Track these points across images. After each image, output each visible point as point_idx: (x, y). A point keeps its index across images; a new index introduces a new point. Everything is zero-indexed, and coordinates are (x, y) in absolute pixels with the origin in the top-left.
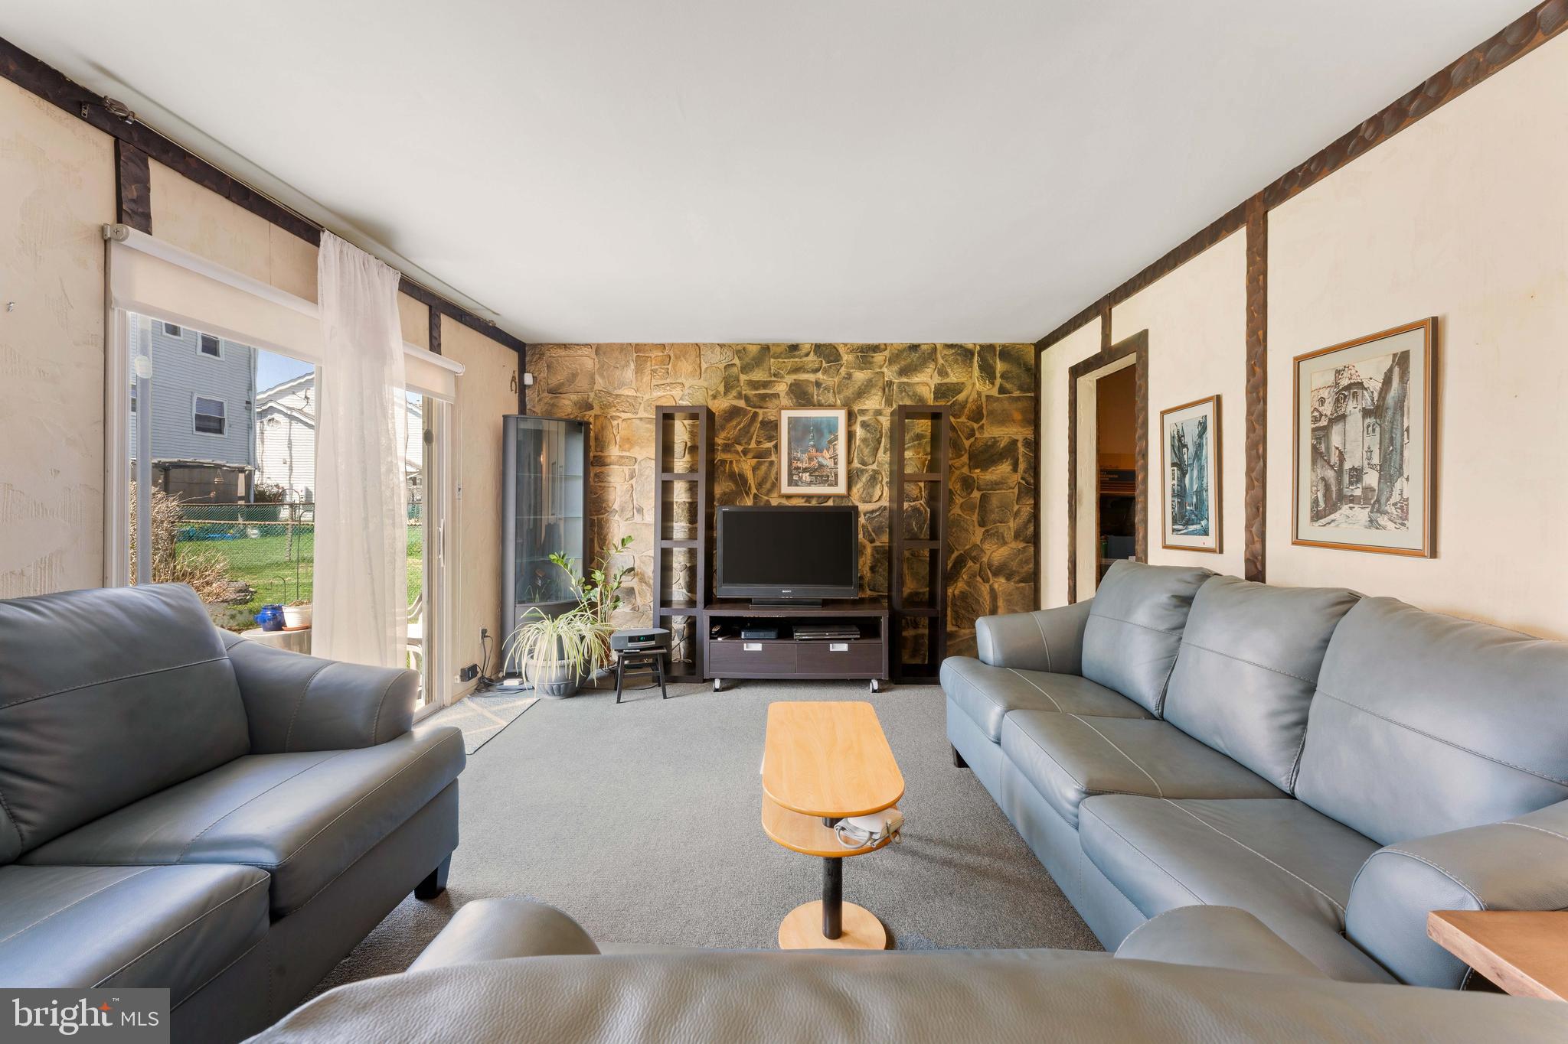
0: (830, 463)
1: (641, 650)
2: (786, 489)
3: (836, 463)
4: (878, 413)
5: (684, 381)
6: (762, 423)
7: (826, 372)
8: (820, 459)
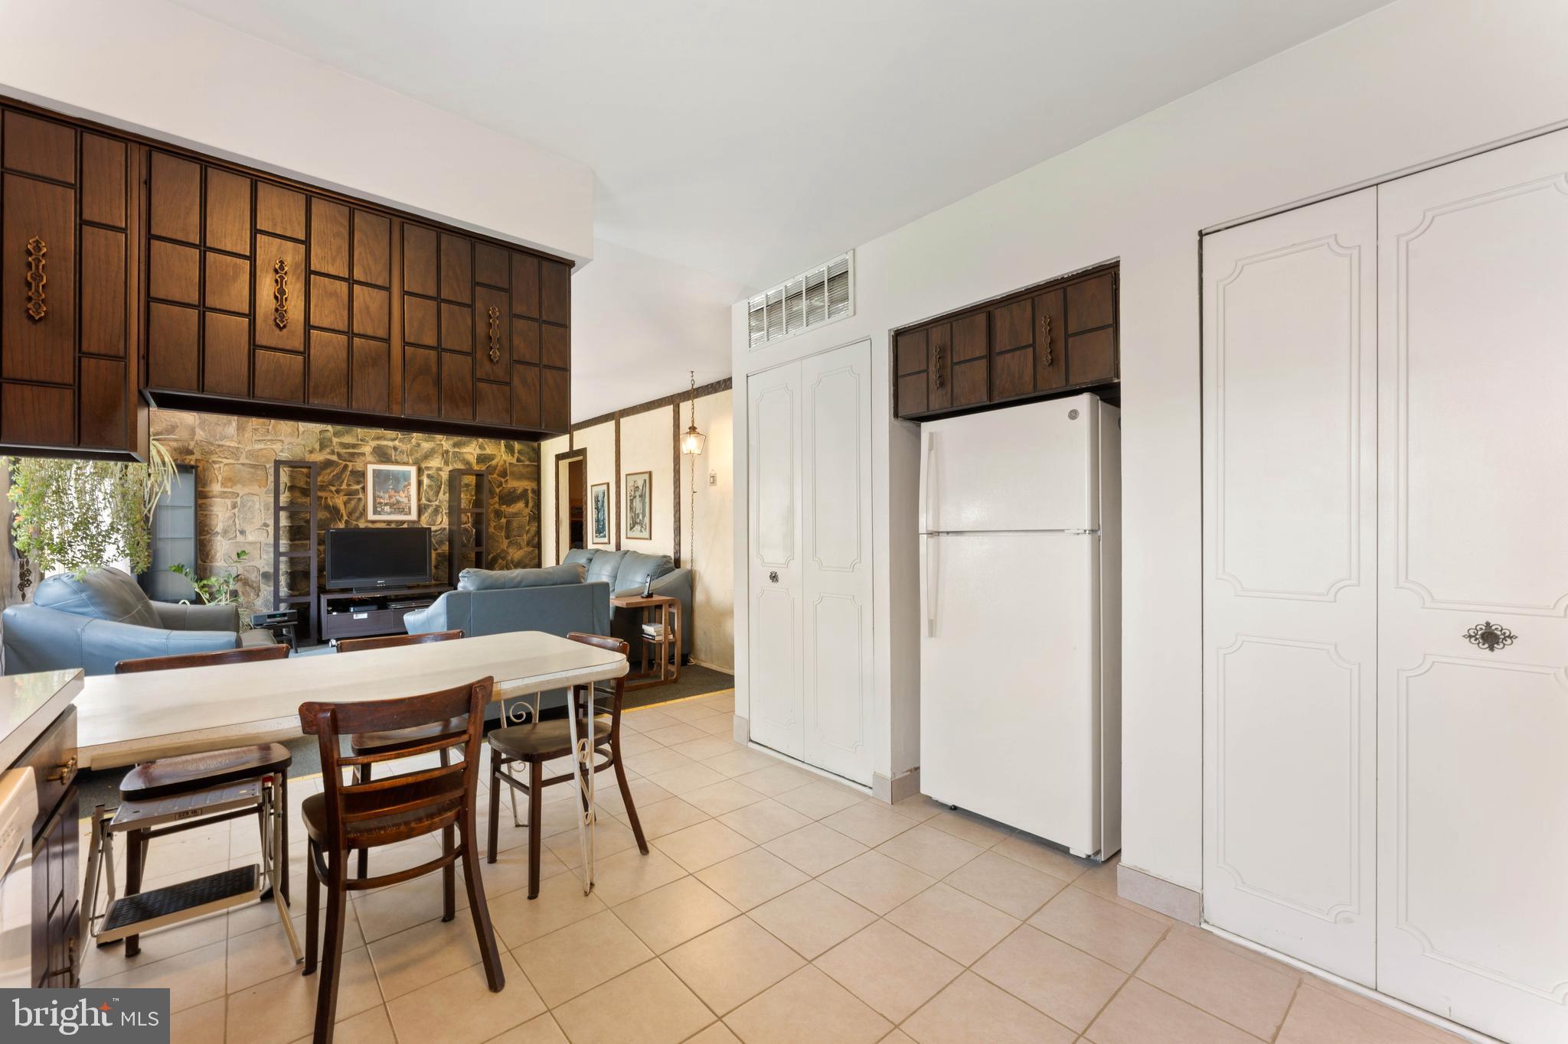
0: (405, 500)
1: (279, 622)
2: (371, 516)
3: (409, 500)
4: (439, 469)
5: (283, 439)
6: (351, 472)
7: (401, 441)
8: (397, 498)
